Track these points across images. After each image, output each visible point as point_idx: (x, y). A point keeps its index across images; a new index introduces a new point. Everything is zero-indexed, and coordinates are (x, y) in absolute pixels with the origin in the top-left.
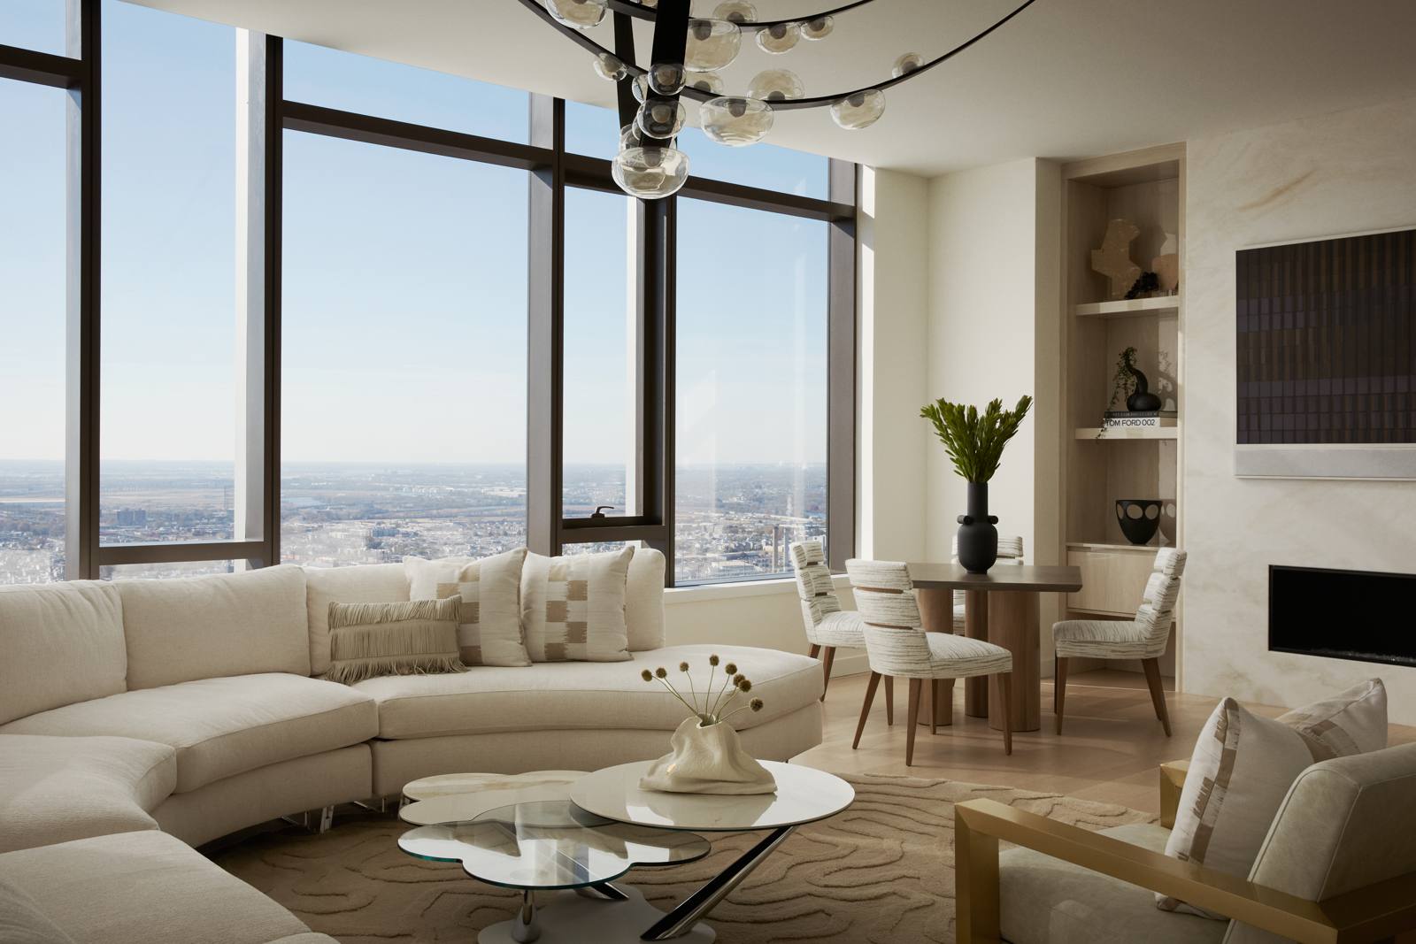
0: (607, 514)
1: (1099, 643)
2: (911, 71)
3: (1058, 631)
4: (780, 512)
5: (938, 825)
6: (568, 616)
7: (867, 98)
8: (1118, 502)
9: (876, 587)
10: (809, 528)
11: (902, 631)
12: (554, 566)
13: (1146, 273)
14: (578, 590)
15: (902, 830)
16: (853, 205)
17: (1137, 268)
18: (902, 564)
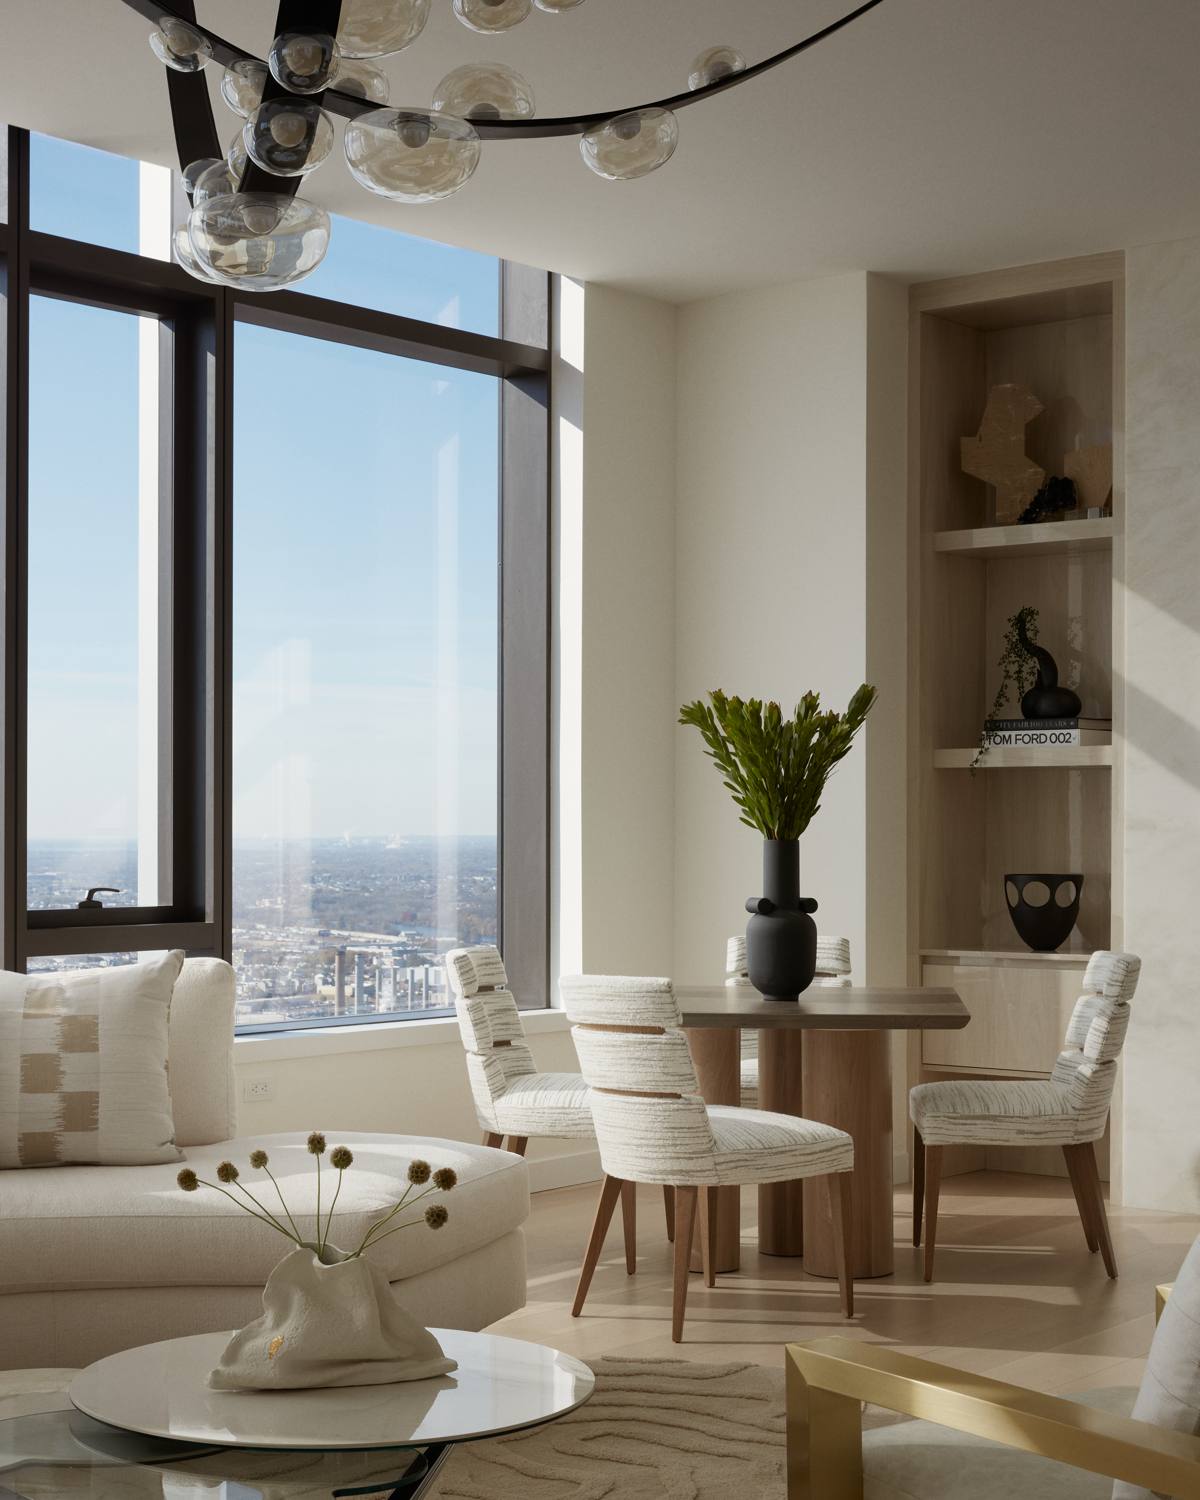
0: (108, 901)
1: (994, 1118)
2: (724, 80)
3: (922, 1101)
4: (349, 926)
5: (749, 1441)
6: (63, 1081)
7: (645, 123)
8: (1008, 878)
9: (618, 1023)
10: (400, 953)
11: (661, 1101)
12: (35, 990)
13: (1054, 479)
14: (81, 1034)
15: (687, 1451)
16: (546, 348)
17: (1040, 470)
18: (663, 981)
